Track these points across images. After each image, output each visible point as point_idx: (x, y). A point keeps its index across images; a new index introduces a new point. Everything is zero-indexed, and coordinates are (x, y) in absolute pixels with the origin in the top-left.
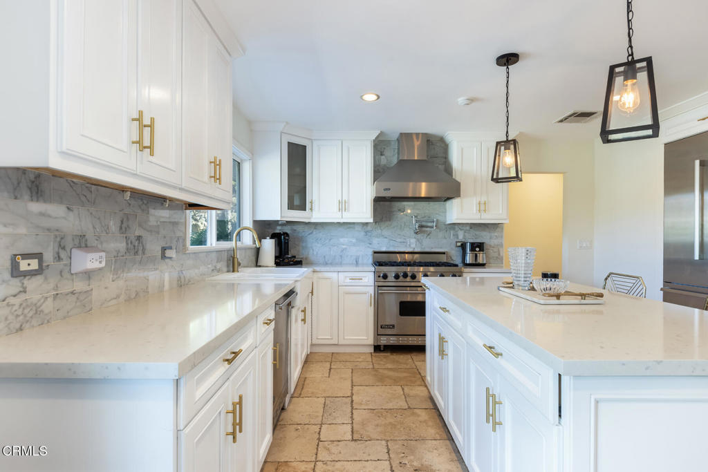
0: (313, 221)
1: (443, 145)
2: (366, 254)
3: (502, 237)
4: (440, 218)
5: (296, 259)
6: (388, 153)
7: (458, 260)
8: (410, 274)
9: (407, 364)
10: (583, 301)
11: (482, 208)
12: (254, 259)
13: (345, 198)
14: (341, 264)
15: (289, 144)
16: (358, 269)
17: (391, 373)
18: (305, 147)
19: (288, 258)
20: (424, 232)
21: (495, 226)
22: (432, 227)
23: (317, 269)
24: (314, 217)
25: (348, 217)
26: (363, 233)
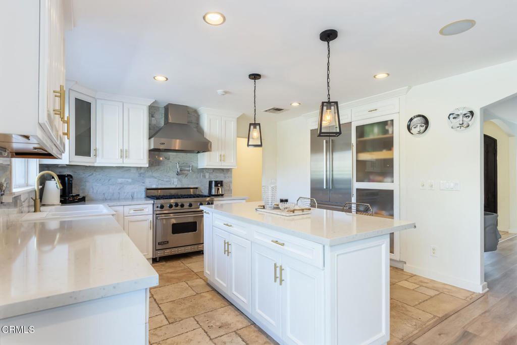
0: (96, 165)
1: (196, 115)
2: (140, 190)
3: (231, 177)
4: (193, 164)
5: (79, 197)
6: (156, 116)
7: (206, 192)
8: (180, 204)
9: (180, 267)
10: (304, 213)
11: (222, 159)
13: (126, 148)
14: (119, 199)
15: (76, 98)
16: (133, 203)
17: (173, 275)
18: (89, 104)
19: (73, 196)
20: (183, 174)
21: (227, 171)
22: (189, 171)
24: (97, 162)
25: (127, 163)
26: (137, 175)
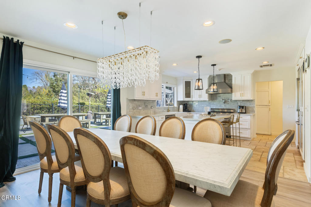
4: (231, 98)
5: (189, 110)
11: (242, 95)
12: (178, 110)
13: (201, 94)
18: (190, 82)
19: (187, 110)
20: (227, 103)
22: (229, 101)
23: (191, 113)
24: (193, 99)
25: (201, 99)
26: (208, 103)
